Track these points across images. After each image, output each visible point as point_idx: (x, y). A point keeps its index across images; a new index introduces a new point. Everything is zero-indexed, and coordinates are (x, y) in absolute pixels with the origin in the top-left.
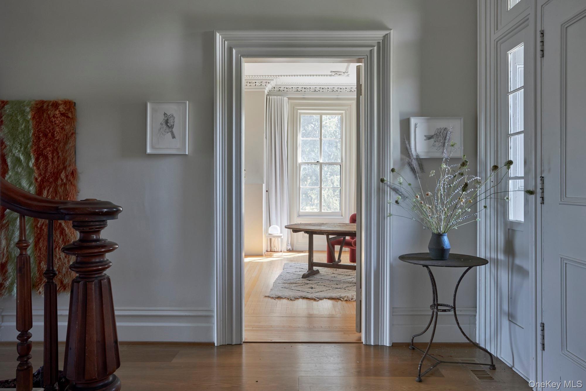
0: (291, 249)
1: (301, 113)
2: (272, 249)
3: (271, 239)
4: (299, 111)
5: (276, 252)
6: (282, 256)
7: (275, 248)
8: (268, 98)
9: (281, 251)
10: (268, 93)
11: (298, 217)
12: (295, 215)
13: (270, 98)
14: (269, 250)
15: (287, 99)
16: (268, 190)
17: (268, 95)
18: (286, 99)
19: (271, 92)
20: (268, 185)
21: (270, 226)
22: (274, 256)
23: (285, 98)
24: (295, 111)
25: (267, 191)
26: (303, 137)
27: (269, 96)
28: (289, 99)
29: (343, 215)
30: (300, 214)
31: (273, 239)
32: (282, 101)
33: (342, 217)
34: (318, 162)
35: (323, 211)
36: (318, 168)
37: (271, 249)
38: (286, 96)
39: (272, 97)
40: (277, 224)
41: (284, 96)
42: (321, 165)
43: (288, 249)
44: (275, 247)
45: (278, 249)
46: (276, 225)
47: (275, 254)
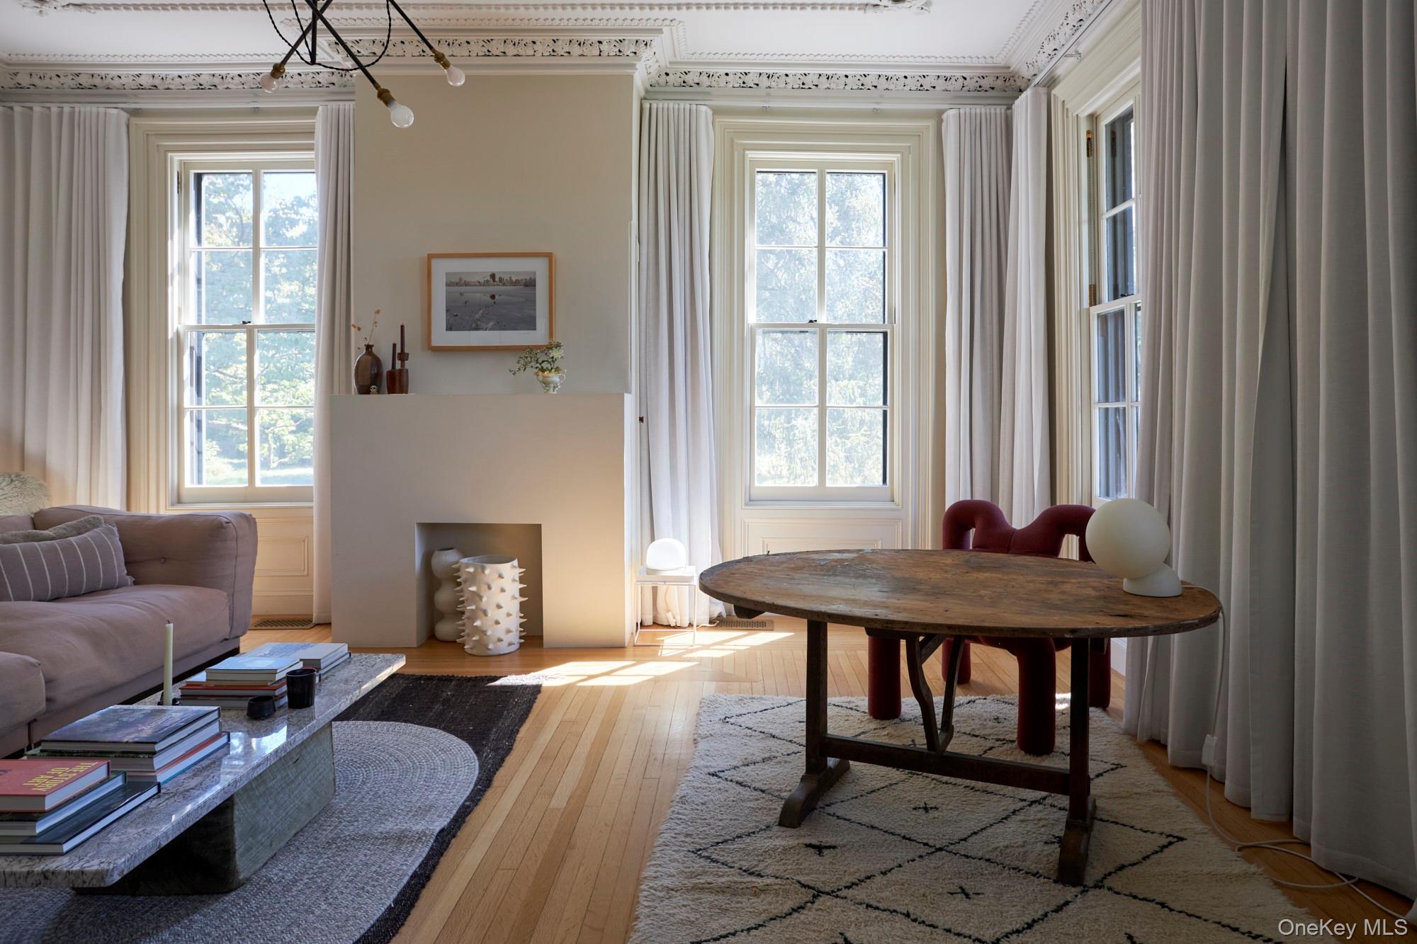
0: (725, 616)
1: (754, 163)
2: (659, 616)
3: (655, 590)
4: (751, 155)
5: (674, 627)
6: (692, 651)
7: (670, 615)
8: (647, 105)
9: (691, 625)
10: (647, 91)
11: (746, 505)
12: (739, 500)
13: (654, 106)
14: (649, 621)
15: (710, 112)
16: (644, 415)
17: (645, 99)
18: (706, 112)
19: (656, 89)
20: (643, 401)
21: (653, 539)
22: (665, 653)
23: (703, 108)
24: (736, 153)
25: (641, 419)
26: (761, 241)
27: (651, 101)
28: (717, 112)
29: (896, 499)
30: (754, 494)
31: (662, 589)
32: (692, 117)
33: (892, 506)
34: (811, 321)
35: (829, 484)
36: (811, 341)
37: (655, 617)
38: (707, 103)
39: (660, 106)
40: (676, 536)
41: (697, 102)
42: (824, 333)
43: (716, 615)
44: (669, 611)
45: (678, 617)
46: (674, 538)
47: (671, 642)
